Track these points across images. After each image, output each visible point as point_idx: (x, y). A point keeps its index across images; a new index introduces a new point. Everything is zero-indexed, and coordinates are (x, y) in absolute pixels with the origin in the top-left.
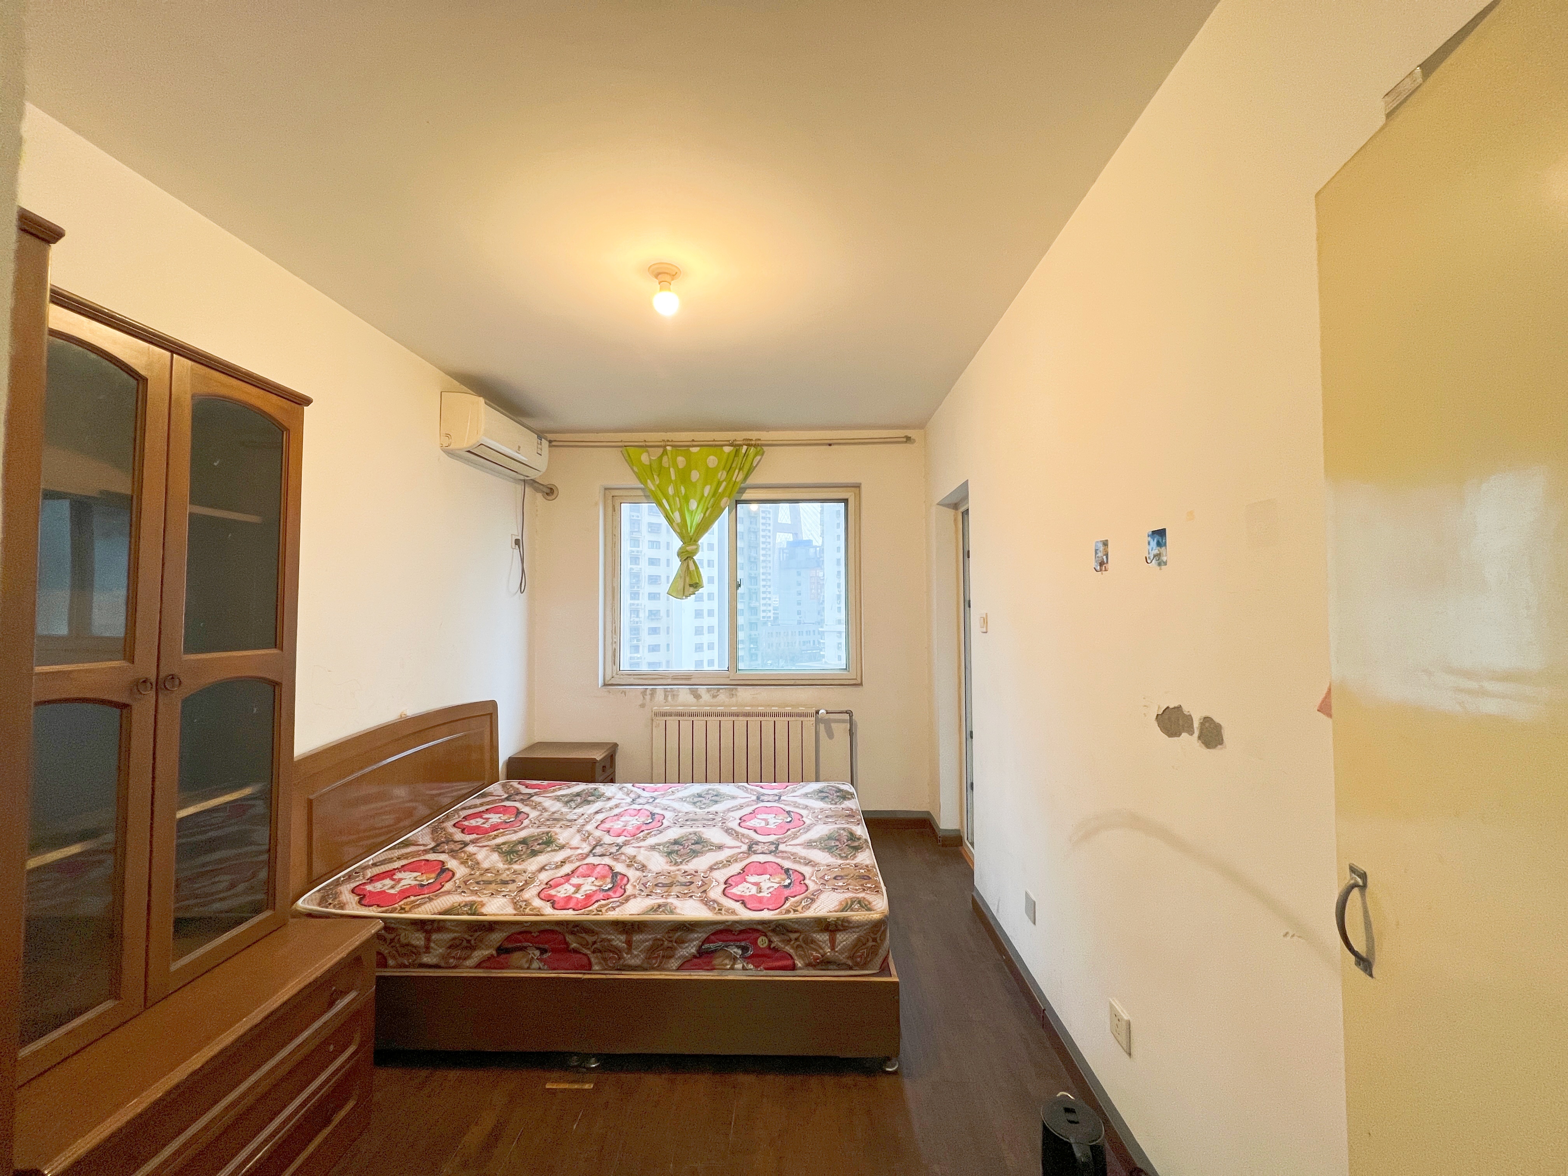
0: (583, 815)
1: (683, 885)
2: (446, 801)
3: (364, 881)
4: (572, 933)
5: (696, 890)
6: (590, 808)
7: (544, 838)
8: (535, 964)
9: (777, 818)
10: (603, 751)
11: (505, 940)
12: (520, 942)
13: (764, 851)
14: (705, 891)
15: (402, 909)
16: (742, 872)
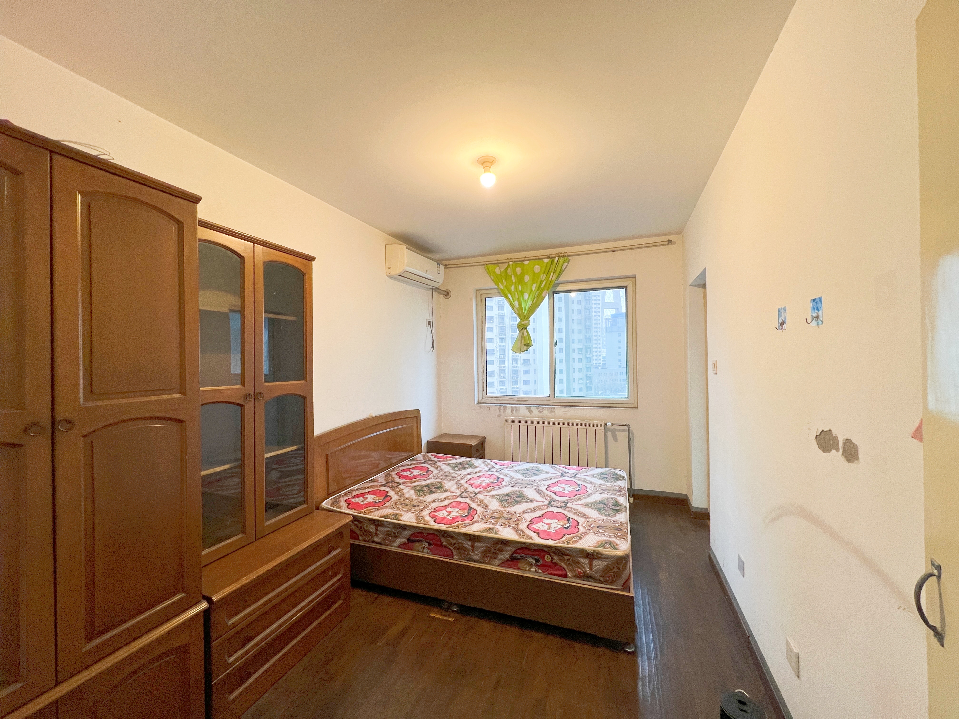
0: (460, 475)
1: (506, 519)
2: (394, 461)
3: (351, 497)
4: (443, 537)
5: (512, 523)
6: (465, 471)
7: (438, 485)
8: (426, 550)
9: (571, 487)
10: (477, 440)
11: (411, 535)
12: (418, 537)
13: (558, 506)
14: (517, 524)
15: (365, 512)
16: (541, 516)
